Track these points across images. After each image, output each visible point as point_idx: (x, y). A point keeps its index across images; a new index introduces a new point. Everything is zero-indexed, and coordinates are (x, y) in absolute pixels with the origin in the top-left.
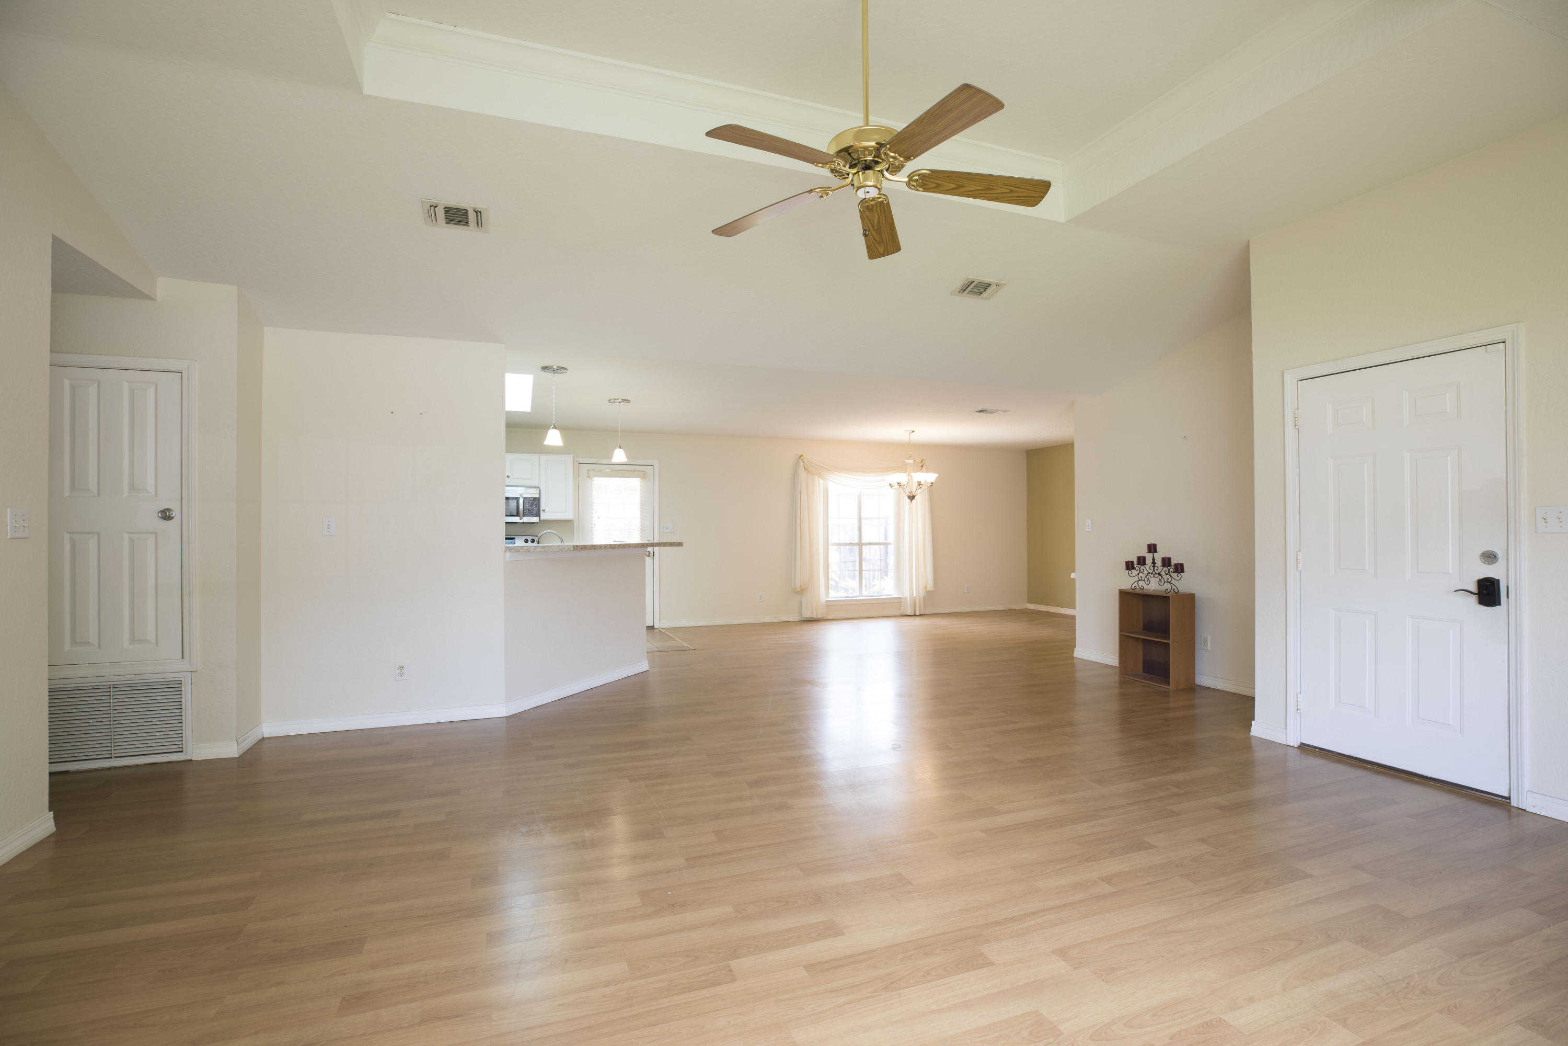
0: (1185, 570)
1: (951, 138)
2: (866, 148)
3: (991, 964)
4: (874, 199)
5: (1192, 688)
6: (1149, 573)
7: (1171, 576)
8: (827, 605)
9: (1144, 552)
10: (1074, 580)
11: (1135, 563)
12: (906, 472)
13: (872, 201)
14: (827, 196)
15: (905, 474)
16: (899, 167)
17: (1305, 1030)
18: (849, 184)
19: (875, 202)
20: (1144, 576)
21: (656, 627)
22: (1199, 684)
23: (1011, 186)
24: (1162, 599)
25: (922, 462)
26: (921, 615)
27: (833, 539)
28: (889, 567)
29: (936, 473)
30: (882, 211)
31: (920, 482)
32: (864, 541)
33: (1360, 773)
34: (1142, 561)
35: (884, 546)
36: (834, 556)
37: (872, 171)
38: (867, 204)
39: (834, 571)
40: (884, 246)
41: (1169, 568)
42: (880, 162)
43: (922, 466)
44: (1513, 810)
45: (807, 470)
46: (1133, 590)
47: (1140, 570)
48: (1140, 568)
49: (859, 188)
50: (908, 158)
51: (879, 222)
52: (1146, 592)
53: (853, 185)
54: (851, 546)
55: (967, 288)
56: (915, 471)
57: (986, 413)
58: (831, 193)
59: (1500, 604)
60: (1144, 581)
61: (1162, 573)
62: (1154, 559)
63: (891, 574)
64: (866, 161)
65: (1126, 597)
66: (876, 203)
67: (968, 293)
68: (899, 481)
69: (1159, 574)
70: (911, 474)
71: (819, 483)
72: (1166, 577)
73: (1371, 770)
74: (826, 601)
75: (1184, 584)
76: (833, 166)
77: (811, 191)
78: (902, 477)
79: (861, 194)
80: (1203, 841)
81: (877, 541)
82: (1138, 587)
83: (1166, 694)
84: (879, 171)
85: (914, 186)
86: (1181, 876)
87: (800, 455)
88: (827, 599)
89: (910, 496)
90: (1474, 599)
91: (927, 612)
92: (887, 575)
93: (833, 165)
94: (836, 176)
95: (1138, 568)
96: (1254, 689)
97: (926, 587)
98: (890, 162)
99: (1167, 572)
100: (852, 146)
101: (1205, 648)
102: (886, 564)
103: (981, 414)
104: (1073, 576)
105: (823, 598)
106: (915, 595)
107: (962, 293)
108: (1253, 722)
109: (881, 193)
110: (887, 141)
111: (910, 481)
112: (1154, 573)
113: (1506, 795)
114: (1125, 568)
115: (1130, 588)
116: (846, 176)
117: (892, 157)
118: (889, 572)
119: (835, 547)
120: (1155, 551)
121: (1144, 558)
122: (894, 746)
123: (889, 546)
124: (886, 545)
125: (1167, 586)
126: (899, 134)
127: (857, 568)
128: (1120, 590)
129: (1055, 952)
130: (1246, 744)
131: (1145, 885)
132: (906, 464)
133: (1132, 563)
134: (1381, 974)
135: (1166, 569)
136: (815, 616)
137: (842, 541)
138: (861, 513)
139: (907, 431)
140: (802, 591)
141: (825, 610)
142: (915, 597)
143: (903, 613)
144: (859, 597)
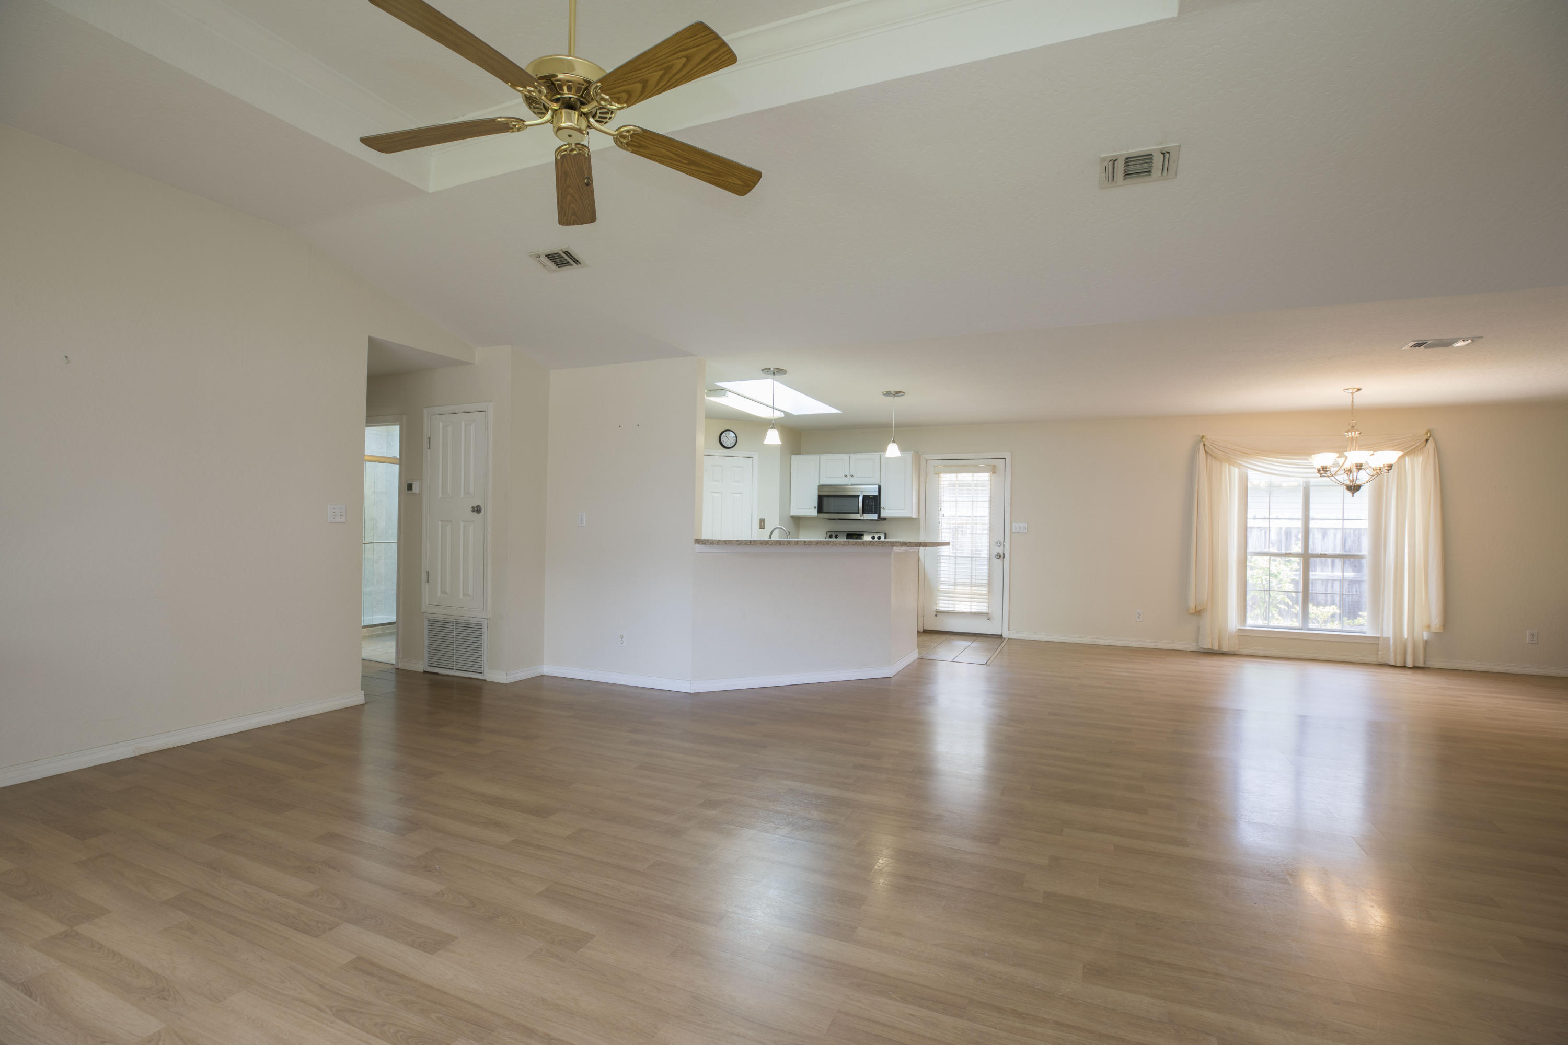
8: (1241, 635)
12: (1342, 451)
15: (1343, 455)
21: (1004, 636)
25: (1427, 433)
26: (1416, 668)
27: (1258, 545)
32: (1313, 550)
35: (1352, 560)
43: (1427, 440)
45: (1211, 456)
54: (1286, 558)
55: (1114, 173)
64: (568, 97)
67: (1125, 178)
68: (1324, 465)
71: (1232, 474)
74: (1240, 629)
76: (533, 93)
78: (1330, 459)
81: (1338, 552)
87: (1201, 435)
89: (1351, 487)
91: (1430, 665)
94: (531, 108)
97: (1427, 625)
103: (1423, 348)
105: (1234, 625)
106: (1405, 637)
116: (544, 111)
119: (1260, 558)
123: (1360, 561)
124: (1355, 558)
136: (1219, 648)
137: (1272, 550)
138: (1309, 512)
139: (1347, 389)
140: (1198, 613)
141: (1237, 641)
142: (1406, 639)
143: (1381, 661)
144: (1302, 629)
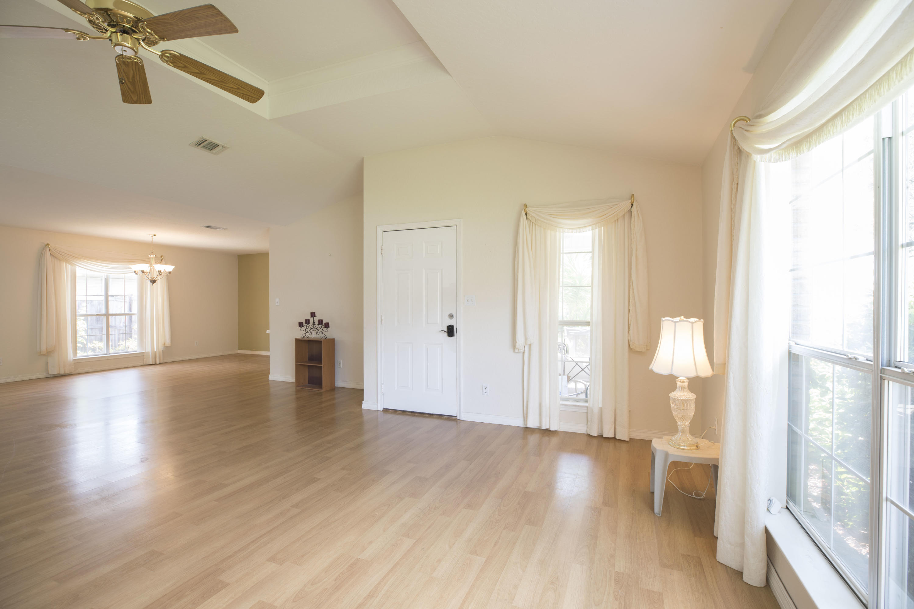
0: (330, 326)
1: (193, 38)
2: (125, 17)
3: (228, 584)
4: (130, 58)
5: (333, 389)
6: (311, 328)
7: (323, 330)
8: (74, 363)
9: (308, 317)
10: (269, 334)
11: (304, 323)
12: (149, 263)
13: (128, 59)
14: (84, 39)
15: (148, 265)
16: (154, 42)
17: (394, 547)
18: (107, 39)
19: (131, 60)
20: (308, 330)
22: (337, 386)
23: (239, 85)
24: (318, 342)
25: (161, 257)
26: (160, 364)
27: (82, 310)
28: (133, 331)
29: (174, 266)
30: (137, 69)
31: (160, 271)
32: (111, 312)
33: (407, 418)
34: (307, 322)
35: (129, 316)
36: (81, 325)
37: (130, 36)
38: (123, 60)
39: (81, 336)
40: (137, 96)
41: (322, 325)
42: (137, 33)
43: (162, 260)
44: (458, 421)
45: (53, 256)
46: (303, 338)
47: (306, 327)
48: (306, 326)
49: (116, 45)
50: (162, 38)
51: (133, 77)
52: (309, 339)
53: (111, 40)
54: (98, 317)
55: (201, 144)
56: (156, 263)
57: (212, 228)
58: (89, 39)
59: (454, 336)
60: (309, 333)
61: (318, 328)
62: (314, 321)
63: (135, 336)
64: (124, 26)
65: (299, 342)
66: (132, 62)
67: (202, 147)
68: (143, 269)
69: (317, 329)
70: (154, 265)
71: (66, 268)
72: (320, 330)
73: (411, 415)
74: (74, 360)
75: (329, 334)
76: (92, 19)
77: (67, 30)
78: (145, 267)
79: (118, 50)
80: (343, 469)
81: (123, 312)
82: (305, 337)
83: (320, 394)
84: (136, 38)
85: (166, 60)
86: (334, 491)
87: (46, 243)
88: (74, 358)
89: (152, 281)
90: (446, 334)
91: (166, 361)
92: (131, 337)
93: (92, 17)
94: (94, 28)
95: (305, 326)
96: (363, 385)
97: (164, 344)
98: (147, 35)
99: (320, 328)
100: (111, 10)
101: (340, 367)
102: (131, 329)
103: (208, 228)
104: (268, 332)
105: (71, 357)
106: (155, 350)
107: (198, 146)
108: (363, 402)
109: (137, 55)
110: (144, 19)
111: (152, 270)
112: (314, 328)
113: (456, 415)
114: (298, 326)
115: (301, 337)
116: (104, 31)
117: (148, 32)
118: (133, 334)
119: (83, 318)
120: (315, 316)
121: (309, 320)
122: (143, 460)
123: (133, 316)
124: (130, 315)
125: (321, 335)
126: (154, 17)
127: (104, 332)
128: (295, 338)
129: (269, 560)
130: (360, 414)
131: (317, 501)
132: (149, 258)
133: (302, 323)
134: (420, 507)
135: (320, 326)
136: (62, 372)
137: (90, 313)
138: (108, 291)
139: (150, 234)
140: (49, 353)
141: (73, 367)
142: (156, 351)
143: (145, 363)
144: (106, 354)
